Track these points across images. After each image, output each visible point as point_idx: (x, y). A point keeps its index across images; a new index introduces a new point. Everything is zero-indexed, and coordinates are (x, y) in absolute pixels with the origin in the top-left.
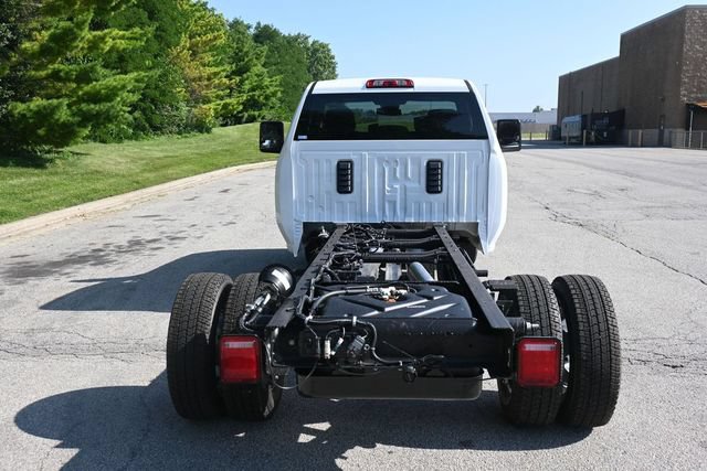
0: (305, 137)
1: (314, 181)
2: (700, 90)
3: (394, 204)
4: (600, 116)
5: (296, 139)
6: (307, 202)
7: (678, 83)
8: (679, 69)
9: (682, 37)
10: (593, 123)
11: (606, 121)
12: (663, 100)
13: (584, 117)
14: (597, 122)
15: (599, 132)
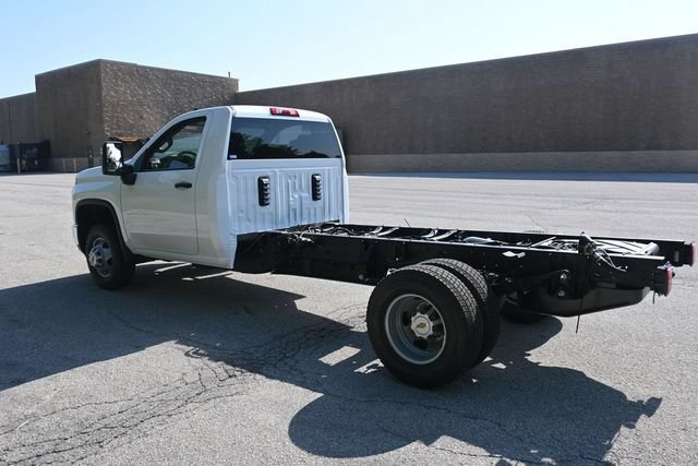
0: (235, 157)
1: (243, 197)
2: (119, 127)
3: (295, 210)
4: (30, 146)
5: (229, 159)
6: (239, 217)
7: (101, 121)
8: (100, 110)
9: (99, 84)
10: (22, 152)
11: (35, 150)
12: (89, 134)
13: (11, 147)
14: (27, 152)
15: (30, 160)
